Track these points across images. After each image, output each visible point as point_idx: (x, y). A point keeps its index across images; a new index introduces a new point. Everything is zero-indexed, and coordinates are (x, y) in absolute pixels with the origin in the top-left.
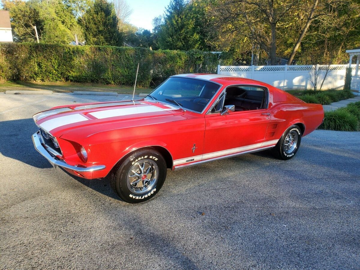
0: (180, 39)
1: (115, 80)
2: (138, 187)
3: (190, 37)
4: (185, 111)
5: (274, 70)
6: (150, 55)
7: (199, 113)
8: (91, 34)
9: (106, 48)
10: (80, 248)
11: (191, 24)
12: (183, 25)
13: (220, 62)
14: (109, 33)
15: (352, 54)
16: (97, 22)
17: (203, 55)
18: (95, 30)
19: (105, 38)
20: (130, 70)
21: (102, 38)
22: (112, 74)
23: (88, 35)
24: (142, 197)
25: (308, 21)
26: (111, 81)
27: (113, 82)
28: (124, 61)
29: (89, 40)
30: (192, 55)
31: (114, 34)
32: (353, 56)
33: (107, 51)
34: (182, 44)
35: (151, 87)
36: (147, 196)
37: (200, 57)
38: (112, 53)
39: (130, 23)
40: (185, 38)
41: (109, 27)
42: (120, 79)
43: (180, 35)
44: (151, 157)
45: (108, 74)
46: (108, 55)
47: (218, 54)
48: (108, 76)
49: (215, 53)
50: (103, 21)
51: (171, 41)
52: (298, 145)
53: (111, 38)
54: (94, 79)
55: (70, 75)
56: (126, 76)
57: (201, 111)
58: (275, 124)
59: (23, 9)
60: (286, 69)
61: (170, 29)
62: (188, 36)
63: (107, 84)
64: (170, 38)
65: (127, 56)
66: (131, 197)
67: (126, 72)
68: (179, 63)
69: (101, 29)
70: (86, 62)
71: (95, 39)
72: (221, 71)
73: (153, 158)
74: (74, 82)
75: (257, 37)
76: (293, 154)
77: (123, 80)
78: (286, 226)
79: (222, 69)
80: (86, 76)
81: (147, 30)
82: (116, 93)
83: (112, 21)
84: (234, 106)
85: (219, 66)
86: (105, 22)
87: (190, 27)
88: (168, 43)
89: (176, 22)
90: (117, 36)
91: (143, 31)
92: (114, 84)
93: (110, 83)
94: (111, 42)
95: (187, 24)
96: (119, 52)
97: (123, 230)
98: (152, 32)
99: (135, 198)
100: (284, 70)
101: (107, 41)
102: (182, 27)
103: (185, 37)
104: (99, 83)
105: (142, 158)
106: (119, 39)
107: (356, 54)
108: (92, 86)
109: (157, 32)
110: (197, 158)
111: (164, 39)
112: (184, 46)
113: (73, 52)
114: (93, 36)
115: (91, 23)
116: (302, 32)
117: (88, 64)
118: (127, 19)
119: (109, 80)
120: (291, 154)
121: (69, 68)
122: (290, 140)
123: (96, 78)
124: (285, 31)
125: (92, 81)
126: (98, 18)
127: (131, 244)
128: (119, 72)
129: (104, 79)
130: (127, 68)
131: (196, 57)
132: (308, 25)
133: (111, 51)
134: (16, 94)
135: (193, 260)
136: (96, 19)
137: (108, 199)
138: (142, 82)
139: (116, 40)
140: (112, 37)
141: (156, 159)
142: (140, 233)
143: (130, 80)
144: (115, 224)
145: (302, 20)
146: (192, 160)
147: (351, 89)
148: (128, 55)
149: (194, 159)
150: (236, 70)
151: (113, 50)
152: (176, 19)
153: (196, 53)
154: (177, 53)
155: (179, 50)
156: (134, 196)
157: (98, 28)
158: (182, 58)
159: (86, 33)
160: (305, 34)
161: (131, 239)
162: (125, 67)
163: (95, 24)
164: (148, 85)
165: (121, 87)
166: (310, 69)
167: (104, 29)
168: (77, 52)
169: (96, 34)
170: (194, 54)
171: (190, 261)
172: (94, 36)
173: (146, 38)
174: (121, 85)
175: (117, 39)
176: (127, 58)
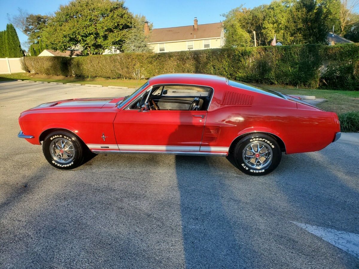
1: (278, 80)
8: (289, 33)
9: (272, 48)
14: (309, 30)
16: (297, 20)
18: (294, 28)
19: (304, 36)
21: (300, 36)
22: (275, 74)
23: (286, 35)
27: (276, 82)
31: (315, 30)
33: (273, 51)
38: (277, 53)
41: (309, 24)
42: (282, 79)
44: (65, 137)
46: (273, 54)
48: (272, 76)
50: (303, 18)
54: (258, 79)
55: (237, 76)
56: (290, 75)
58: (214, 129)
59: (247, 18)
69: (299, 26)
71: (292, 38)
77: (285, 80)
80: (251, 76)
86: (306, 19)
92: (278, 84)
93: (273, 83)
94: (310, 40)
101: (305, 39)
104: (263, 83)
106: (320, 35)
113: (242, 54)
114: (290, 36)
119: (273, 80)
121: (236, 70)
123: (260, 78)
125: (257, 81)
126: (298, 15)
129: (267, 79)
134: (173, 92)
136: (296, 17)
138: (306, 82)
139: (316, 36)
140: (312, 33)
143: (293, 80)
146: (106, 147)
148: (294, 53)
149: (108, 147)
157: (297, 26)
168: (245, 54)
169: (294, 32)
172: (292, 35)
174: (284, 85)
175: (318, 35)
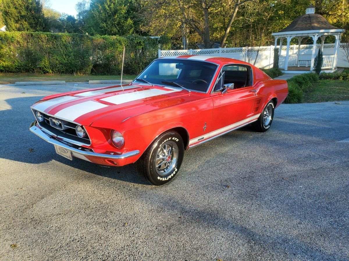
0: (114, 24)
1: (53, 68)
2: (162, 169)
3: (124, 23)
4: (190, 92)
5: (209, 53)
6: (89, 41)
7: (205, 93)
8: (12, 20)
9: (40, 35)
10: (137, 234)
11: (124, 9)
12: (116, 10)
13: (159, 46)
14: (33, 19)
15: (277, 36)
16: (18, 6)
17: (142, 40)
18: (17, 15)
19: (30, 24)
20: (69, 57)
21: (26, 24)
22: (49, 63)
23: (9, 21)
24: (167, 178)
25: (236, 7)
26: (49, 70)
27: (51, 71)
28: (61, 48)
29: (10, 25)
30: (132, 40)
31: (40, 20)
32: (278, 38)
33: (41, 38)
34: (117, 29)
35: (92, 74)
36: (171, 177)
37: (140, 42)
38: (47, 40)
39: (51, 8)
40: (119, 24)
41: (33, 12)
42: (58, 67)
43: (114, 20)
44: (173, 139)
45: (45, 62)
46: (43, 42)
47: (157, 39)
48: (45, 65)
49: (154, 38)
50: (24, 5)
51: (105, 26)
52: (272, 118)
53: (36, 24)
54: (30, 68)
56: (66, 63)
57: (206, 91)
58: (259, 100)
60: (220, 51)
61: (103, 15)
62: (122, 21)
63: (44, 73)
64: (103, 24)
65: (64, 43)
66: (159, 179)
67: (64, 59)
68: (120, 48)
69: (23, 14)
70: (18, 50)
71: (18, 25)
72: (161, 55)
73: (175, 139)
74: (5, 72)
75: (190, 22)
76: (269, 126)
77: (62, 69)
78: (301, 187)
79: (162, 53)
80: (20, 65)
81: (70, 16)
82: (64, 82)
83: (35, 5)
84: (234, 84)
85: (159, 50)
86: (28, 7)
87: (123, 13)
88: (102, 28)
89: (109, 7)
90: (43, 22)
91: (66, 16)
92: (52, 73)
93: (48, 72)
94: (37, 29)
95: (120, 9)
96: (55, 39)
97: (167, 211)
98: (76, 18)
99: (162, 180)
100: (218, 53)
101: (31, 27)
102: (115, 12)
103: (119, 22)
104: (35, 73)
105: (167, 140)
106: (45, 25)
107: (280, 36)
108: (28, 76)
109: (81, 17)
110: (206, 136)
111: (97, 25)
112: (119, 31)
114: (15, 22)
115: (11, 7)
116: (231, 16)
117: (21, 53)
118: (48, 3)
119: (47, 68)
120: (268, 125)
122: (267, 113)
123: (32, 67)
124: (215, 16)
125: (27, 71)
126: (19, 2)
127: (184, 222)
128: (57, 60)
129: (40, 68)
130: (65, 55)
131: (136, 42)
132: (237, 10)
133: (45, 37)
135: (248, 227)
136: (16, 3)
137: (131, 185)
138: (82, 69)
139: (42, 26)
140: (38, 22)
141: (177, 140)
142: (183, 211)
143: (70, 68)
144: (155, 207)
145: (230, 5)
147: (279, 68)
148: (65, 41)
149: (203, 138)
150: (175, 54)
151: (48, 36)
152: (109, 4)
153: (135, 38)
154: (116, 38)
155: (118, 35)
156: (161, 178)
157: (20, 13)
158: (122, 43)
159: (6, 18)
160: (234, 19)
161: (180, 219)
162: (64, 54)
163: (16, 8)
164: (89, 72)
165: (61, 75)
166: (241, 51)
167: (27, 14)
168: (5, 39)
169: (18, 19)
170: (133, 39)
171: (246, 228)
172: (17, 22)
173: (70, 24)
174: (60, 73)
175: (44, 25)
176: (64, 45)
